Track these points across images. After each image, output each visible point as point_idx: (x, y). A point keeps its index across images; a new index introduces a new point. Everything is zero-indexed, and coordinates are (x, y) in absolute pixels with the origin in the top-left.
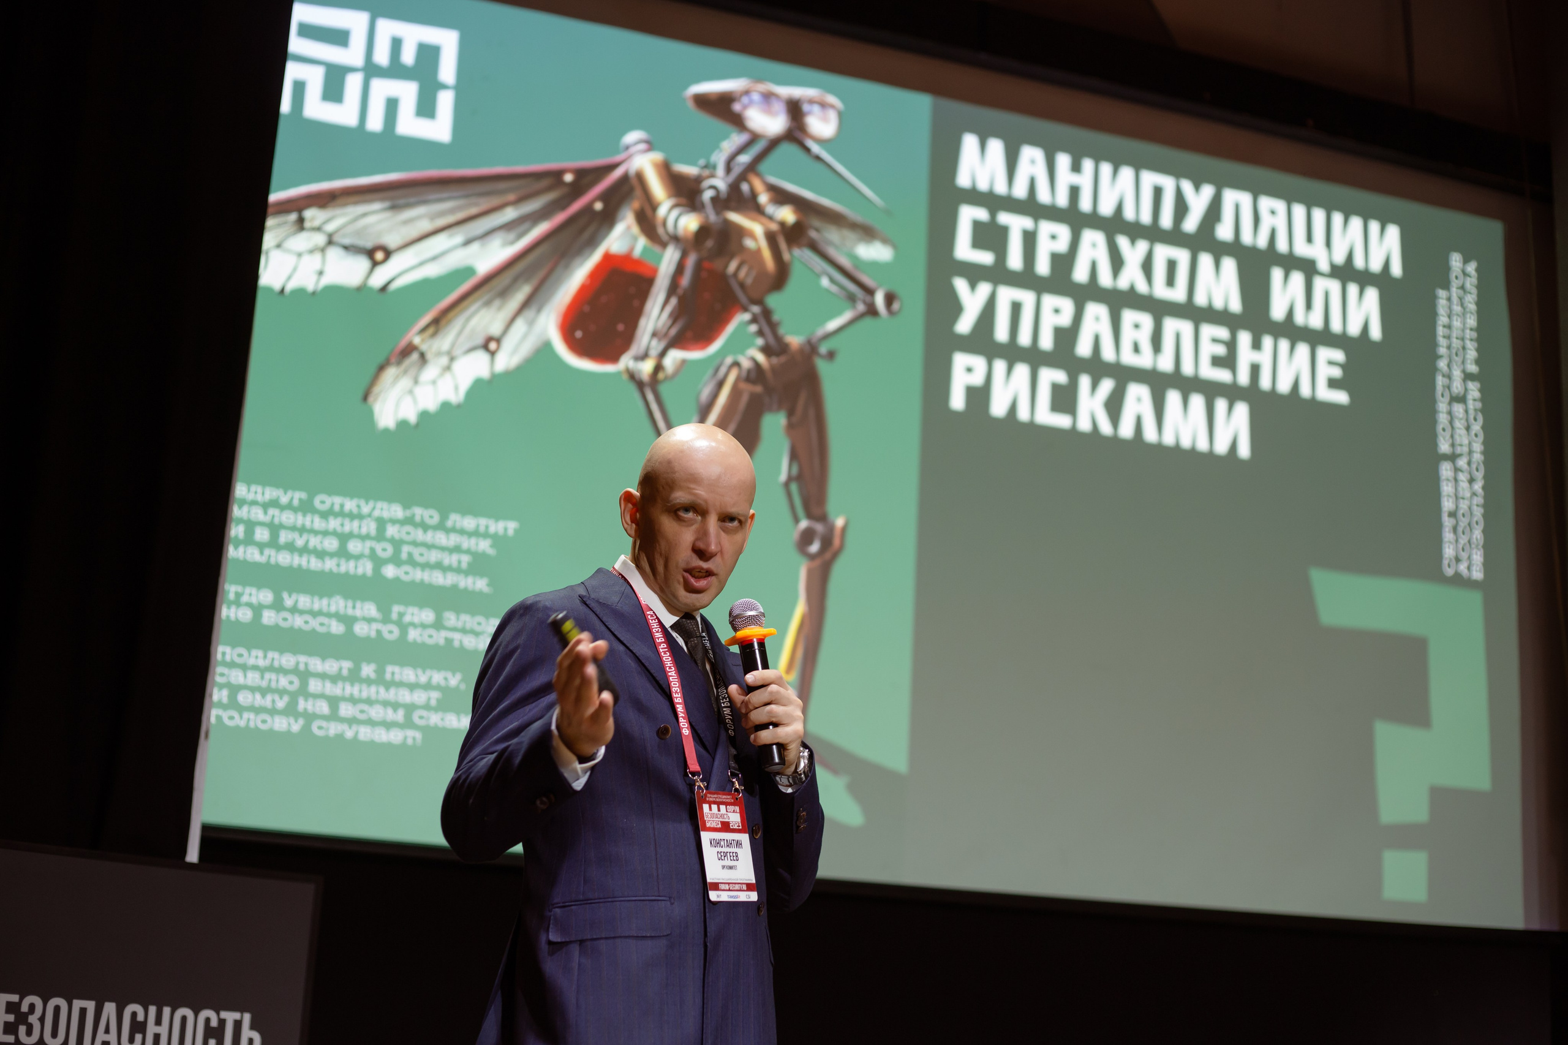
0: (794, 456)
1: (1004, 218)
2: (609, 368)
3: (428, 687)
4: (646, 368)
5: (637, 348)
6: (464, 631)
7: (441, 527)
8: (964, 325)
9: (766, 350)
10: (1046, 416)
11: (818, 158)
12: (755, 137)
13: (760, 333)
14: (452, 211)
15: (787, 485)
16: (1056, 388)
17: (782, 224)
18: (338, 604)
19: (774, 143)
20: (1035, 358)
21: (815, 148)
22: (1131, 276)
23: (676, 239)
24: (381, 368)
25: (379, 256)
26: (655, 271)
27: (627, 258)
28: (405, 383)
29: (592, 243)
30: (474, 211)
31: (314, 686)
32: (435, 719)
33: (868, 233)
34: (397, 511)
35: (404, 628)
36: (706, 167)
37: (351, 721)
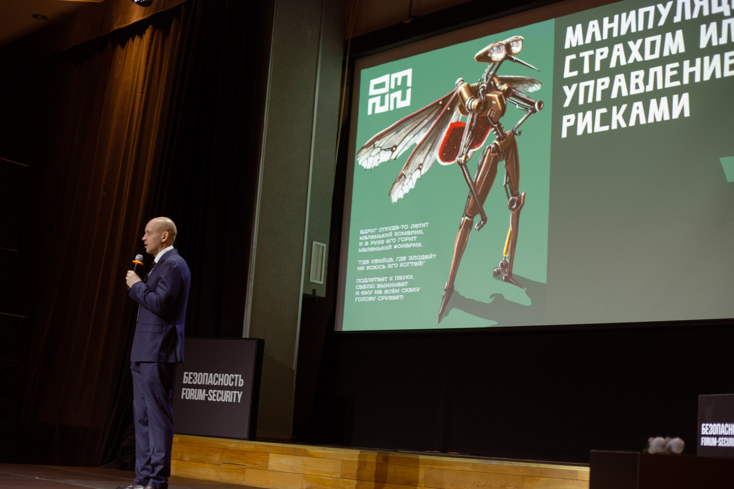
0: (508, 174)
1: (582, 55)
2: (453, 162)
3: (405, 280)
4: (463, 158)
5: (460, 153)
6: (414, 261)
7: (409, 229)
8: (567, 104)
9: (499, 140)
10: (598, 129)
11: (516, 61)
12: (495, 62)
13: (497, 134)
14: (410, 128)
15: (505, 186)
16: (602, 115)
17: (503, 91)
18: (384, 260)
19: (501, 62)
20: (594, 107)
21: (515, 58)
22: (636, 55)
23: (471, 110)
24: (394, 184)
25: (394, 149)
26: (465, 124)
27: (457, 123)
28: (400, 186)
29: (447, 122)
30: (416, 125)
31: (379, 286)
32: (407, 290)
33: (532, 82)
34: (397, 227)
35: (399, 263)
36: (480, 81)
37: (388, 295)
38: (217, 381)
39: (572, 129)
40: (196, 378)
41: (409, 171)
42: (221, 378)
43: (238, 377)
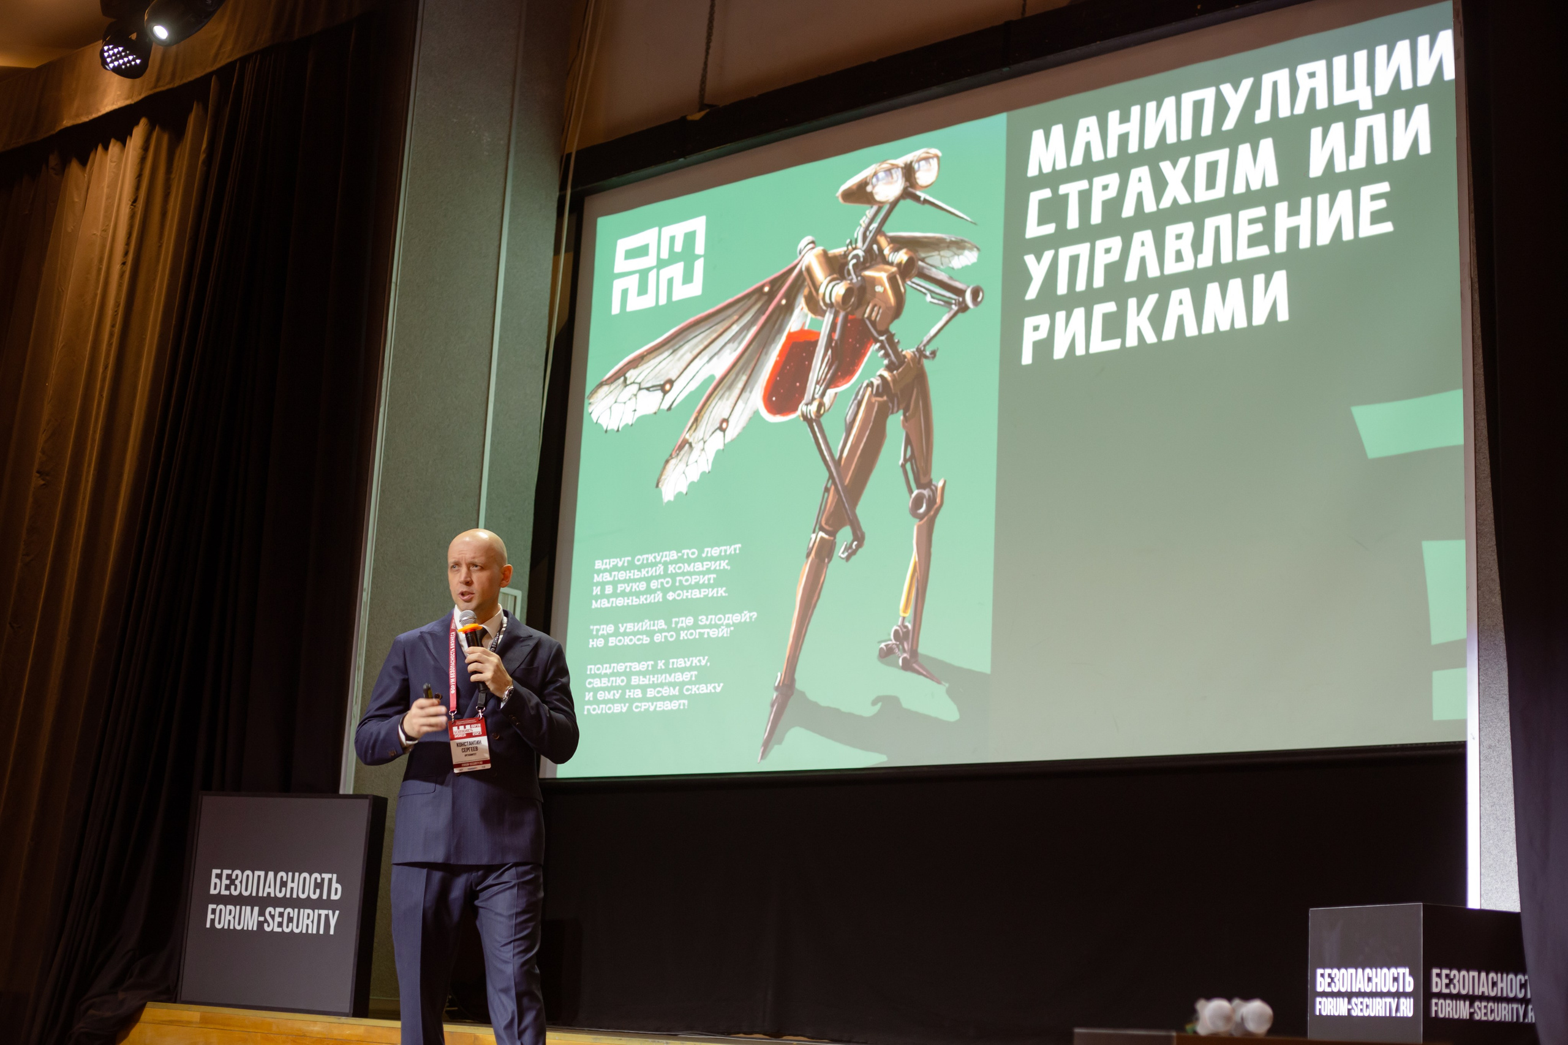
0: (908, 442)
1: (1063, 189)
2: (792, 416)
3: (691, 668)
4: (813, 408)
5: (807, 397)
6: (710, 626)
7: (700, 559)
8: (1032, 294)
9: (890, 368)
10: (1099, 345)
11: (926, 201)
12: (881, 204)
13: (886, 355)
14: (701, 341)
15: (903, 466)
16: (1106, 317)
17: (899, 265)
18: (646, 625)
19: (894, 204)
20: (1089, 299)
21: (923, 195)
22: (1175, 192)
23: (831, 305)
24: (667, 462)
25: (667, 387)
26: (818, 334)
27: (802, 332)
28: (682, 466)
29: (780, 330)
30: (714, 336)
31: (635, 680)
32: (694, 689)
33: (959, 245)
34: (674, 555)
35: (678, 631)
36: (851, 243)
37: (654, 699)
38: (284, 889)
39: (1044, 347)
40: (237, 882)
41: (700, 433)
42: (293, 881)
43: (330, 880)
